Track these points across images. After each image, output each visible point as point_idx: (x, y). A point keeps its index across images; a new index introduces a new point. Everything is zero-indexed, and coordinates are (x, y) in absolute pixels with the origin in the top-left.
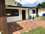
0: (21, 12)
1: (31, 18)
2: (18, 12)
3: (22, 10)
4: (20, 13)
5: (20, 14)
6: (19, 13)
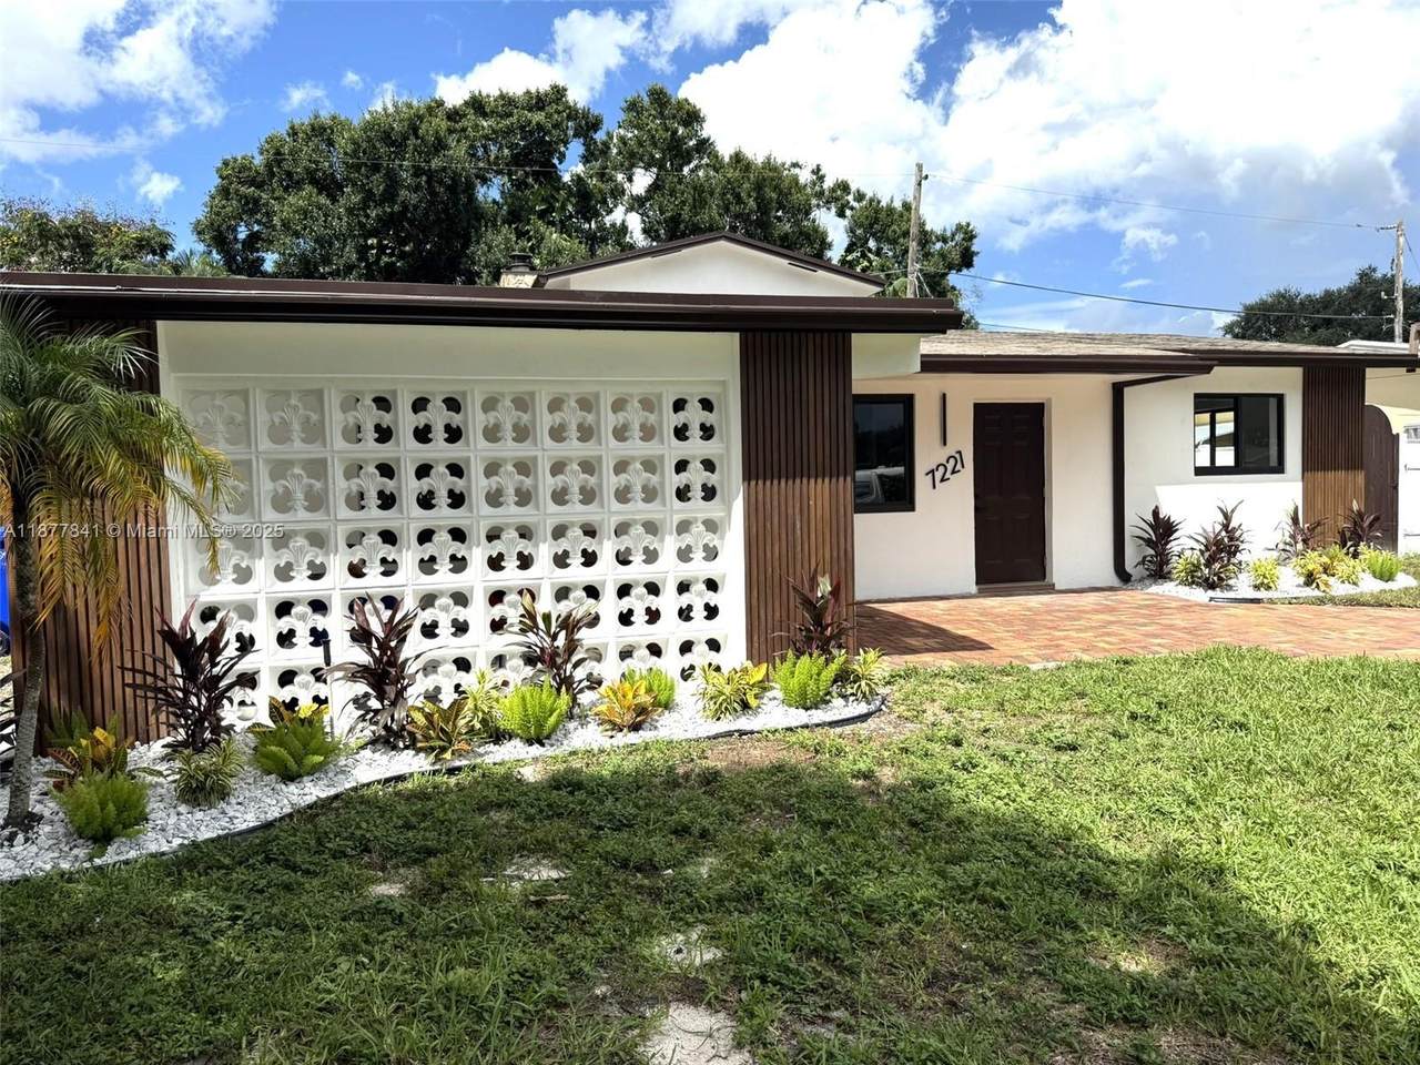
0: (963, 438)
1: (1159, 572)
2: (908, 459)
3: (980, 410)
4: (941, 455)
5: (940, 474)
6: (927, 453)
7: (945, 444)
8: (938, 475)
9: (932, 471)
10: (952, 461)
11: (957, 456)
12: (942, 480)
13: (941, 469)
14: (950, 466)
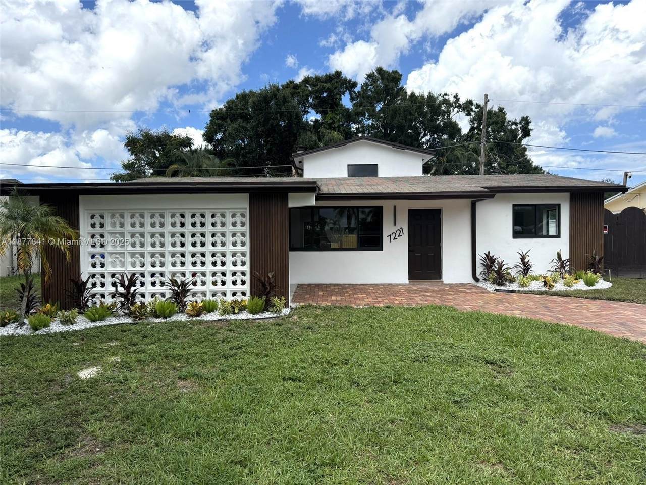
0: (403, 223)
4: (393, 229)
6: (388, 229)
7: (395, 225)
8: (392, 237)
9: (390, 235)
10: (398, 232)
11: (401, 230)
12: (394, 239)
13: (394, 235)
14: (397, 234)
